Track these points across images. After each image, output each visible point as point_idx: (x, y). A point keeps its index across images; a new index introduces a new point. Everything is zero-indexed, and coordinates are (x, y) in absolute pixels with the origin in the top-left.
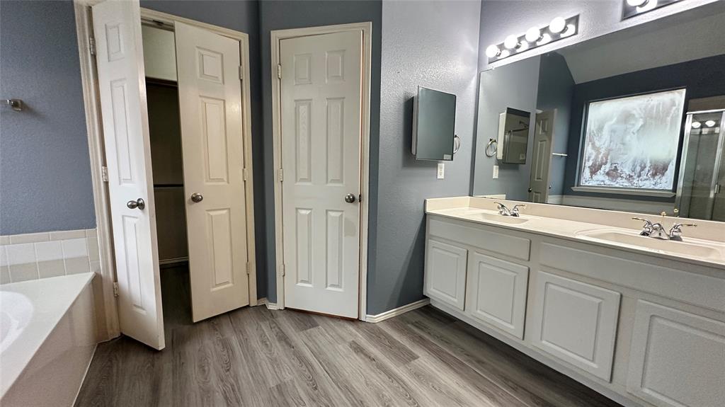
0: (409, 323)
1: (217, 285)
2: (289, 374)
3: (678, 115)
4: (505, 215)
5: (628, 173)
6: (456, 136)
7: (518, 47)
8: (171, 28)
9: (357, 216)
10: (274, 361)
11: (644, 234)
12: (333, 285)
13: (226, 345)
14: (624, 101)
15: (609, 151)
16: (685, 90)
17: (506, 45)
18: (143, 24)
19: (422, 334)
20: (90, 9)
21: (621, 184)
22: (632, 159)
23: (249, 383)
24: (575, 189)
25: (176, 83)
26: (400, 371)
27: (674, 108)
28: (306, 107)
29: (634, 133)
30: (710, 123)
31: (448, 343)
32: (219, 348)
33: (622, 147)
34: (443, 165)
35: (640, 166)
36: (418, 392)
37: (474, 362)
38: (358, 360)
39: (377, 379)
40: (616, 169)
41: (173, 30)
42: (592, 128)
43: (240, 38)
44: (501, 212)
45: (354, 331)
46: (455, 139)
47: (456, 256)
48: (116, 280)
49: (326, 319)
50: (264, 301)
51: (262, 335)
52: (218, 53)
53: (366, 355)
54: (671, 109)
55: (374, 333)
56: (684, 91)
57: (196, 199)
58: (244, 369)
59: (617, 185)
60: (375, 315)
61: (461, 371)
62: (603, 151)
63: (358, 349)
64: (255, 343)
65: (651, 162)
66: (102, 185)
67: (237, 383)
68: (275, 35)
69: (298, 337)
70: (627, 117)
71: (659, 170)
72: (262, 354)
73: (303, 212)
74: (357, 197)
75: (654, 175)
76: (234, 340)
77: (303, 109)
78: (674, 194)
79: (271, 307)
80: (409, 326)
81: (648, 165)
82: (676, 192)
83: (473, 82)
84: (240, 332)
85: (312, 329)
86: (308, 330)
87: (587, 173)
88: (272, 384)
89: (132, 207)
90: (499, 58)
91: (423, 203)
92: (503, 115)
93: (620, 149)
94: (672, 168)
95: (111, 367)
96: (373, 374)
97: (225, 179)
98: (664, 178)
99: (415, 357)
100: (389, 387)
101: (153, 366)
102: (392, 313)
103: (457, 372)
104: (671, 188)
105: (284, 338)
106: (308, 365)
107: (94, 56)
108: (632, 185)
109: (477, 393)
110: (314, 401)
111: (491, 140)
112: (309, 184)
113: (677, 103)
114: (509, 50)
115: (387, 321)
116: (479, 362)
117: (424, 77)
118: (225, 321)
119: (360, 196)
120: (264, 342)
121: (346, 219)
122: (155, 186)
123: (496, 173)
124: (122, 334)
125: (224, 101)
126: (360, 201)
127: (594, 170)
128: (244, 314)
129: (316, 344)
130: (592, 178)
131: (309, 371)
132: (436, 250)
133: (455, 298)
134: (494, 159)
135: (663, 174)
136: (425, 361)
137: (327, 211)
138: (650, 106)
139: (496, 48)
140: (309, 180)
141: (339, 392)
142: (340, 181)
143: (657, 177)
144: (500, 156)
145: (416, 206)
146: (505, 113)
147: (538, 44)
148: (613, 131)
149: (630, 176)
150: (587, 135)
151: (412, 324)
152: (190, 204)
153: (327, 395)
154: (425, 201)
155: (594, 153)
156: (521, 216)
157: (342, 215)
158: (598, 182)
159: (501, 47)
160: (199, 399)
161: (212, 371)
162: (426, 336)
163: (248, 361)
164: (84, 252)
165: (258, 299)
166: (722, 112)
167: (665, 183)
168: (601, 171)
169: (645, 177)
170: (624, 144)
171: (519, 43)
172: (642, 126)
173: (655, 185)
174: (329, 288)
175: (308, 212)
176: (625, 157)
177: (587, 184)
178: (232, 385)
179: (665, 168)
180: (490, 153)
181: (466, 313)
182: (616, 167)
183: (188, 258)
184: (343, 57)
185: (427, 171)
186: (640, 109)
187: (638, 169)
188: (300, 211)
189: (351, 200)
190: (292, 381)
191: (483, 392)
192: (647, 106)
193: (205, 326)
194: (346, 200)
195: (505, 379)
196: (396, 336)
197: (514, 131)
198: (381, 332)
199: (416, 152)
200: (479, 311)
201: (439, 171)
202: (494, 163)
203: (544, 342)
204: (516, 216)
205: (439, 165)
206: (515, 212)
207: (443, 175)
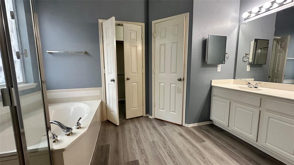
0: (203, 129)
1: (133, 108)
2: (156, 138)
4: (251, 87)
6: (227, 54)
7: (259, 11)
8: (122, 25)
9: (182, 86)
10: (151, 134)
12: (172, 111)
13: (136, 127)
17: (252, 12)
18: (116, 25)
19: (208, 134)
20: (102, 23)
23: (144, 139)
25: (123, 41)
26: (198, 145)
28: (164, 46)
31: (219, 138)
32: (134, 127)
34: (220, 66)
36: (204, 153)
37: (231, 147)
38: (181, 138)
39: (188, 146)
41: (123, 26)
43: (142, 25)
44: (249, 86)
45: (180, 129)
46: (226, 55)
47: (225, 104)
48: (106, 103)
49: (170, 124)
50: (148, 115)
51: (147, 126)
52: (135, 31)
53: (184, 137)
55: (188, 130)
57: (128, 79)
58: (142, 135)
60: (188, 124)
61: (225, 150)
63: (181, 135)
64: (145, 127)
66: (104, 74)
67: (140, 138)
68: (153, 22)
69: (160, 128)
72: (147, 132)
73: (162, 84)
74: (182, 79)
76: (139, 126)
77: (163, 47)
79: (150, 117)
84: (141, 124)
85: (164, 126)
86: (163, 126)
88: (151, 141)
89: (112, 81)
90: (249, 17)
91: (210, 81)
95: (105, 128)
96: (186, 144)
97: (137, 73)
99: (204, 141)
100: (193, 149)
101: (116, 129)
102: (196, 125)
103: (223, 150)
105: (154, 128)
106: (163, 137)
107: (103, 37)
109: (231, 158)
110: (165, 148)
111: (246, 54)
112: (164, 74)
114: (255, 13)
115: (193, 127)
116: (233, 148)
117: (212, 30)
118: (135, 120)
119: (183, 78)
120: (148, 128)
121: (177, 87)
122: (117, 75)
123: (248, 68)
124: (107, 120)
125: (137, 47)
126: (183, 80)
128: (142, 118)
129: (166, 131)
131: (163, 139)
132: (216, 101)
133: (224, 121)
134: (247, 63)
136: (208, 143)
137: (170, 84)
139: (248, 13)
140: (164, 72)
141: (174, 147)
142: (176, 73)
144: (251, 61)
145: (207, 82)
146: (253, 42)
147: (271, 8)
151: (204, 130)
152: (126, 81)
153: (169, 147)
154: (211, 81)
156: (259, 88)
157: (176, 85)
159: (250, 13)
160: (129, 141)
161: (132, 134)
162: (210, 135)
163: (143, 133)
164: (99, 94)
165: (146, 114)
171: (260, 9)
174: (171, 112)
175: (164, 84)
178: (139, 139)
180: (245, 60)
181: (229, 128)
183: (125, 99)
184: (177, 27)
185: (212, 69)
188: (161, 84)
189: (180, 80)
190: (157, 141)
191: (234, 159)
193: (129, 120)
194: (178, 80)
195: (246, 156)
196: (197, 133)
197: (263, 48)
198: (191, 131)
199: (207, 61)
200: (235, 128)
201: (218, 68)
202: (247, 64)
203: (267, 144)
204: (257, 88)
205: (218, 66)
206: (256, 86)
207: (220, 70)
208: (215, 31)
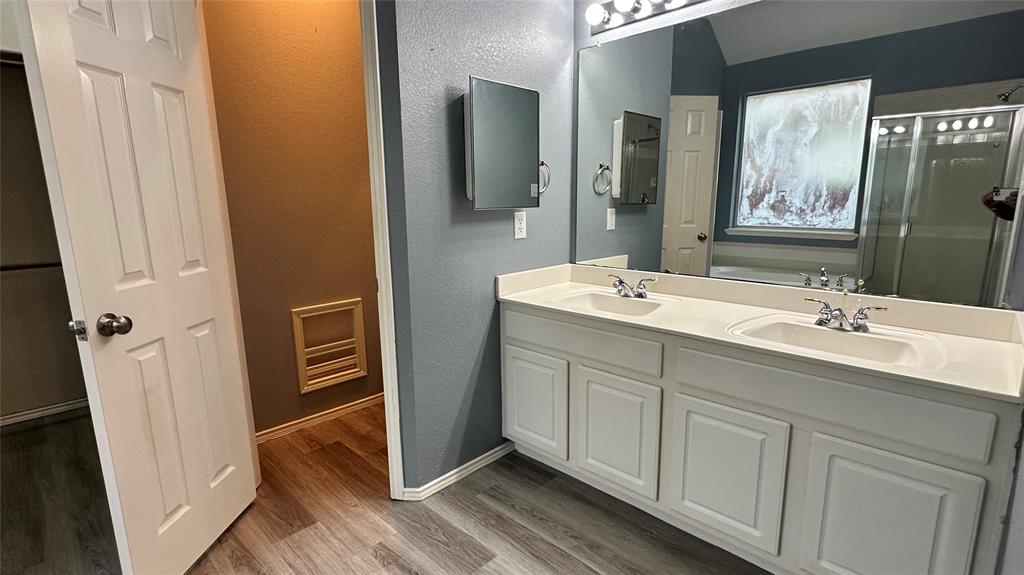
0: (479, 492)
3: (862, 118)
4: (626, 296)
5: (799, 205)
6: (543, 164)
7: (636, 10)
11: (820, 323)
14: (794, 96)
15: (774, 171)
16: (870, 80)
17: (617, 6)
19: (501, 509)
21: (790, 221)
22: (804, 185)
24: (730, 231)
27: (857, 108)
29: (806, 145)
30: (899, 129)
31: (542, 519)
33: (791, 166)
34: (524, 213)
35: (814, 194)
40: (783, 200)
42: (752, 136)
44: (620, 291)
45: (381, 523)
46: (541, 168)
47: (550, 372)
53: (402, 568)
54: (852, 109)
55: (418, 521)
56: (869, 82)
59: (785, 225)
60: (419, 486)
61: (564, 571)
62: (766, 172)
63: (389, 558)
65: (827, 189)
69: (274, 553)
70: (797, 121)
71: (838, 200)
75: (832, 208)
78: (857, 235)
80: (479, 496)
81: (825, 193)
82: (859, 233)
83: (568, 66)
85: (302, 532)
86: (295, 536)
87: (745, 206)
90: (607, 27)
91: (492, 283)
92: (619, 123)
93: (788, 169)
94: (854, 197)
98: (844, 212)
99: (488, 557)
102: (450, 478)
104: (852, 226)
108: (804, 224)
111: (601, 166)
113: (860, 100)
114: (624, 15)
115: (441, 493)
116: (593, 547)
117: (482, 57)
123: (611, 220)
127: (754, 204)
130: (752, 213)
132: (519, 363)
133: (553, 439)
134: (606, 199)
135: (843, 207)
136: (506, 561)
138: (826, 106)
139: (602, 9)
143: (836, 211)
144: (616, 192)
145: (481, 288)
146: (621, 121)
147: (667, 6)
148: (779, 142)
149: (802, 211)
150: (745, 148)
151: (486, 493)
154: (496, 281)
155: (755, 176)
156: (651, 296)
158: (761, 221)
159: (610, 7)
162: (508, 513)
166: (915, 117)
167: (845, 219)
168: (764, 204)
169: (821, 211)
170: (792, 161)
171: (638, 3)
172: (817, 134)
173: (832, 222)
176: (795, 181)
177: (745, 224)
179: (845, 197)
180: (601, 188)
181: (572, 464)
182: (783, 196)
185: (498, 227)
186: (814, 108)
187: (812, 199)
192: (823, 103)
195: (632, 571)
198: (431, 517)
199: (474, 197)
200: (590, 461)
201: (517, 225)
202: (608, 204)
203: (687, 503)
204: (642, 297)
205: (516, 213)
206: (640, 291)
207: (524, 231)
208: (497, 63)
